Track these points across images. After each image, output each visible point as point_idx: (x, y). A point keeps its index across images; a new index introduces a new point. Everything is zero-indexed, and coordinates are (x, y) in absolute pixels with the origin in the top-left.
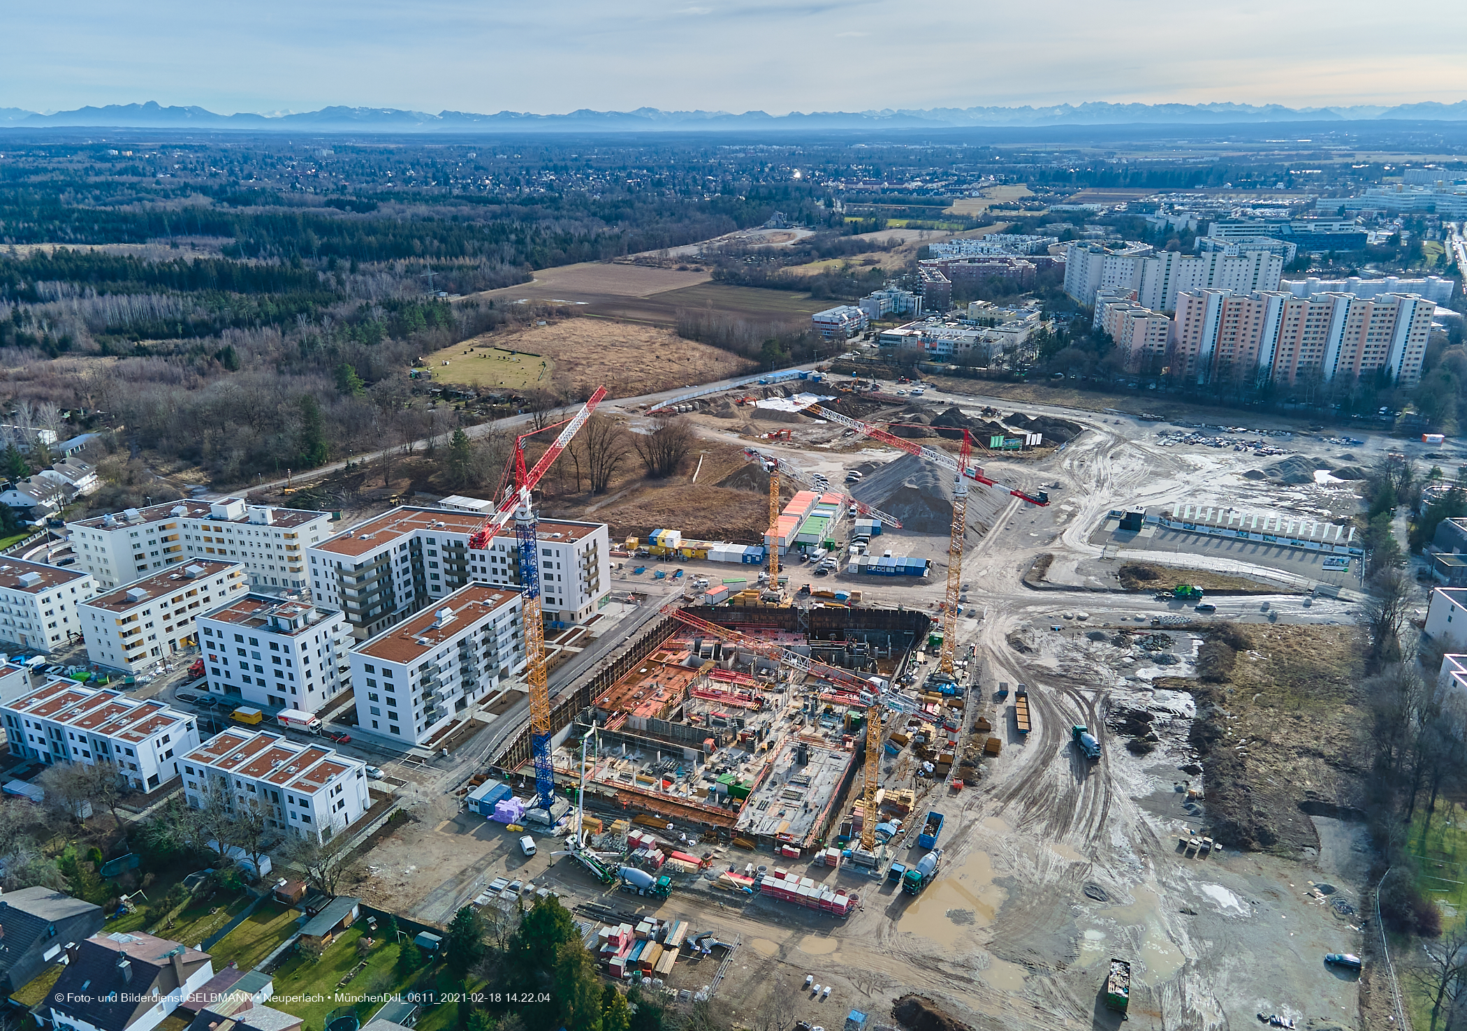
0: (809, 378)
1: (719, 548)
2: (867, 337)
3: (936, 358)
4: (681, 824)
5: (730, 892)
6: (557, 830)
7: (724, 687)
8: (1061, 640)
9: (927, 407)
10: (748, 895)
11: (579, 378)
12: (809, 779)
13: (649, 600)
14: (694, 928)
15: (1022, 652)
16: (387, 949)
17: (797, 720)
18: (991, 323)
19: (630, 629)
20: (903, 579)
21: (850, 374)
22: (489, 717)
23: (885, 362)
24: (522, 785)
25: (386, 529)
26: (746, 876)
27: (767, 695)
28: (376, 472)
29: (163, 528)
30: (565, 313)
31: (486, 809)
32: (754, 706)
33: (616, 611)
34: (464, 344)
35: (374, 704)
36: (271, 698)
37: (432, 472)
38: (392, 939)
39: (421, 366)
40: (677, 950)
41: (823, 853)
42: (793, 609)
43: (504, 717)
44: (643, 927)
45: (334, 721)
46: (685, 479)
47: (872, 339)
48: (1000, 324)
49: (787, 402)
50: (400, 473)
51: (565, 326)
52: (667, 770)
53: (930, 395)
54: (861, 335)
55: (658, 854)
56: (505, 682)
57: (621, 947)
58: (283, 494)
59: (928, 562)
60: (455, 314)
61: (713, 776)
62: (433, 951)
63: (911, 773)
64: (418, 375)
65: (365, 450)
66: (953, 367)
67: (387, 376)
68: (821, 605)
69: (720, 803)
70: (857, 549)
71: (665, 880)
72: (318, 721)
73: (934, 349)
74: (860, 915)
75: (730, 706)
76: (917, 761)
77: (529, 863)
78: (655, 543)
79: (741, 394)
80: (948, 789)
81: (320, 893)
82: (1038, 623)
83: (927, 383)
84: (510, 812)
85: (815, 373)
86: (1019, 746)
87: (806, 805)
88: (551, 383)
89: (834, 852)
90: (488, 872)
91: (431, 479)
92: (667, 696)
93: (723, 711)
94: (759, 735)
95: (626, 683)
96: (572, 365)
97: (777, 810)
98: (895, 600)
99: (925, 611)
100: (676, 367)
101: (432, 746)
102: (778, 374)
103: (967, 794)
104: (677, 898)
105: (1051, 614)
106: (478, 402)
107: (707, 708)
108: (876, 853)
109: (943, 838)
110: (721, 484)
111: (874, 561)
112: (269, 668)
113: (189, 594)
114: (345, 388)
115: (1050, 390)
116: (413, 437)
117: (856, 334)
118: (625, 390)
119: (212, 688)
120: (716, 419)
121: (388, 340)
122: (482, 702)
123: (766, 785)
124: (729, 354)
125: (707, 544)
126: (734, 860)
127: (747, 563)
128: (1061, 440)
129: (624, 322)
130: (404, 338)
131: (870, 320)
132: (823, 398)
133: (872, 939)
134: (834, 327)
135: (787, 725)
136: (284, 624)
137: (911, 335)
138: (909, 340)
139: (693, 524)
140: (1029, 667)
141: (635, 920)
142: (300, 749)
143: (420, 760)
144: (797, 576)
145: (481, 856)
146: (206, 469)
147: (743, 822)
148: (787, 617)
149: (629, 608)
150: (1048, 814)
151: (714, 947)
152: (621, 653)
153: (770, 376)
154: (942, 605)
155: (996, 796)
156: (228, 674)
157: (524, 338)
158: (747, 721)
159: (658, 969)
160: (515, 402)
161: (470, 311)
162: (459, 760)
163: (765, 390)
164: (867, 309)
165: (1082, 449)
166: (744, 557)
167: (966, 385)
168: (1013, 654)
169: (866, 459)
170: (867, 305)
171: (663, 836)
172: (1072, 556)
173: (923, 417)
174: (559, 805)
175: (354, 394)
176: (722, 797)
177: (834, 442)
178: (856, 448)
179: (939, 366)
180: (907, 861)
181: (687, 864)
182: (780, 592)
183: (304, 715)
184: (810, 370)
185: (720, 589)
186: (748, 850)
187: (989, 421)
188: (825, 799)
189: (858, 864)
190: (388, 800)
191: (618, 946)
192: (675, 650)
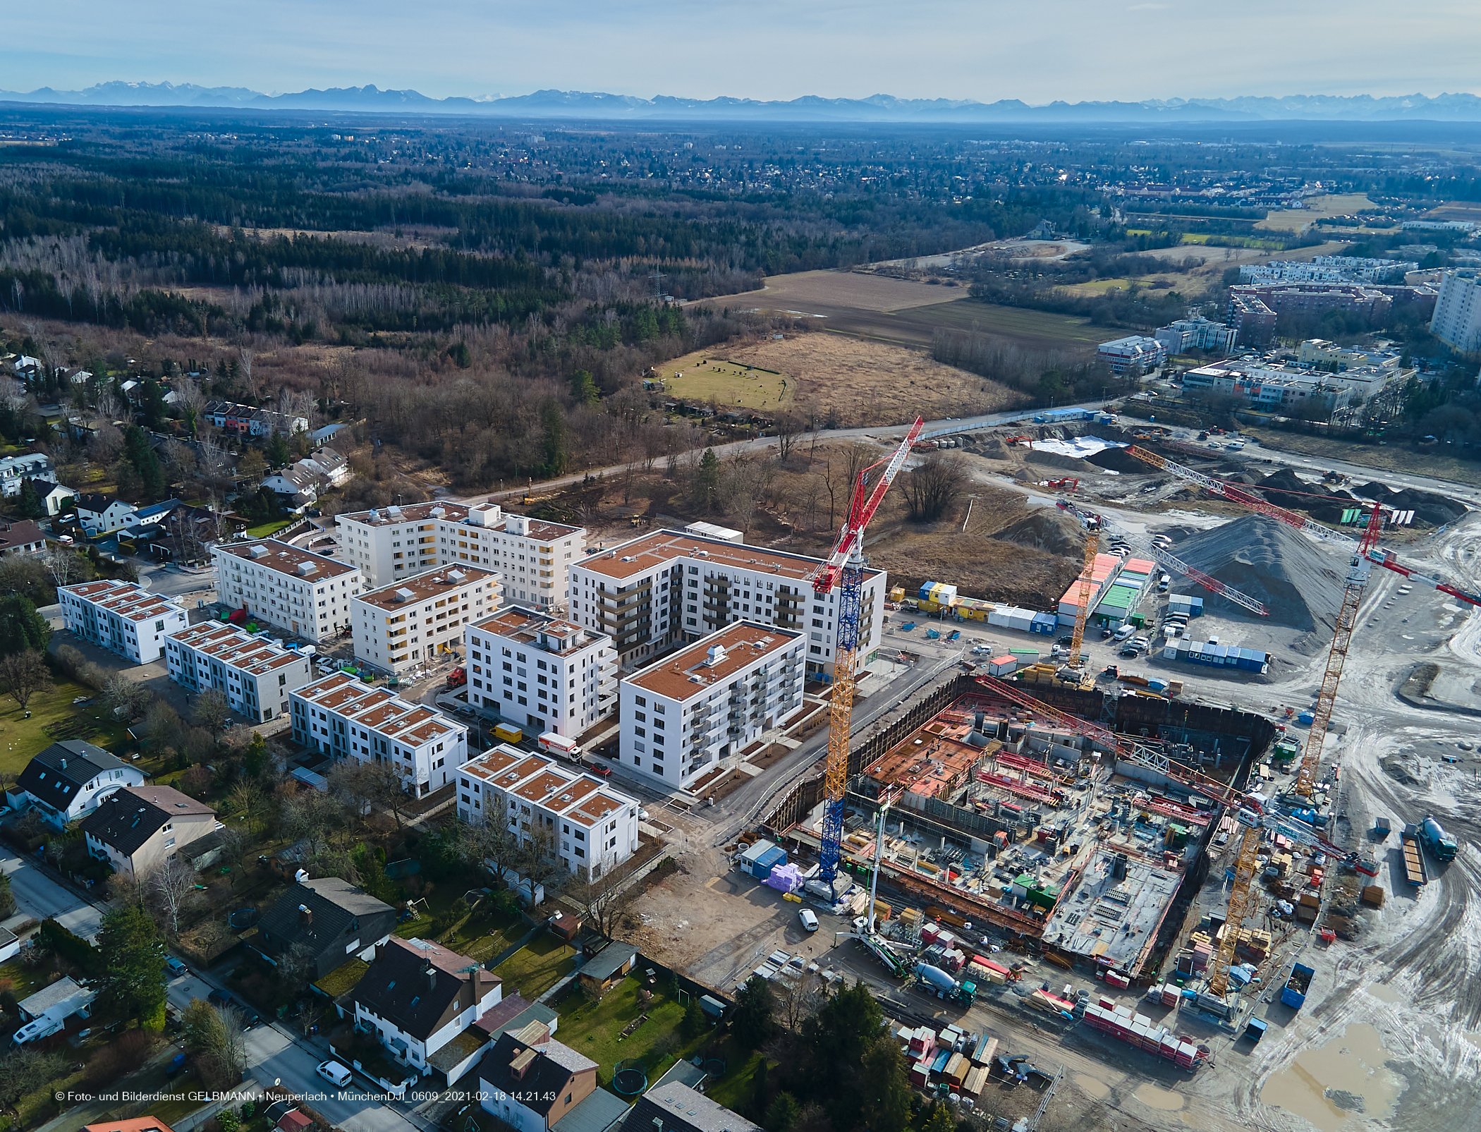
0: (1096, 420)
1: (1003, 611)
2: (1165, 375)
3: (1258, 406)
4: (981, 926)
5: (1045, 1013)
6: (838, 908)
7: (1014, 775)
8: (1458, 775)
9: (1248, 465)
10: (1066, 1021)
11: (824, 401)
12: (1128, 897)
13: (922, 662)
14: (1004, 1048)
15: (1404, 783)
16: (666, 1007)
17: (1105, 824)
18: (1333, 367)
19: (904, 693)
20: (1236, 674)
21: (1148, 419)
22: (754, 770)
23: (1192, 407)
24: (796, 851)
25: (647, 552)
26: (1063, 998)
27: (1066, 791)
28: (615, 488)
29: (421, 529)
30: (804, 327)
31: (760, 872)
32: (1053, 801)
33: (886, 671)
34: (696, 356)
35: (639, 739)
36: (530, 717)
37: (673, 493)
38: (670, 997)
39: (652, 376)
40: (987, 1069)
41: (1159, 988)
42: (1096, 693)
43: (771, 772)
44: (946, 1035)
45: (592, 750)
46: (952, 526)
47: (1171, 378)
48: (1344, 369)
49: (1067, 445)
50: (641, 491)
51: (803, 341)
52: (952, 860)
53: (1252, 451)
54: (1157, 373)
55: (959, 956)
56: (767, 734)
57: (925, 1053)
58: (522, 503)
59: (1267, 656)
60: (689, 322)
61: (1006, 875)
62: (715, 1018)
63: (1263, 910)
64: (650, 387)
65: (602, 464)
66: (1282, 419)
67: (622, 384)
68: (1132, 693)
69: (1018, 907)
70: (1173, 631)
71: (971, 987)
72: (579, 750)
73: (1256, 395)
74: (1210, 1072)
75: (1021, 797)
76: (1270, 898)
77: (811, 940)
78: (927, 598)
79: (1013, 432)
80: (1314, 938)
81: (596, 934)
82: (1425, 748)
83: (1247, 436)
84: (788, 880)
85: (1103, 414)
86: (1408, 901)
87: (1127, 928)
88: (793, 405)
89: (1174, 990)
90: (768, 941)
91: (671, 501)
92: (948, 775)
93: (1012, 802)
94: (1061, 835)
95: (900, 753)
96: (815, 386)
97: (1090, 927)
98: (1226, 698)
99: (1267, 716)
100: (935, 396)
101: (696, 792)
102: (1057, 412)
103: (1338, 950)
104: (981, 1009)
105: (1441, 740)
106: (715, 420)
107: (993, 795)
108: (1229, 1001)
109: (1313, 998)
110: (998, 536)
111: (1197, 647)
112: (533, 686)
113: (450, 600)
114: (579, 396)
115: (1418, 456)
116: (652, 454)
117: (1150, 370)
118: (876, 418)
119: (471, 699)
120: (983, 459)
121: (620, 346)
122: (746, 752)
123: (1075, 896)
124: (995, 384)
125: (987, 605)
126: (1047, 977)
127: (1035, 632)
128: (1438, 521)
129: (870, 340)
130: (636, 345)
131: (1168, 355)
132: (1112, 444)
133: (1230, 1106)
134: (1124, 360)
135: (1091, 830)
136: (553, 642)
137: (1228, 377)
138: (1224, 382)
139: (969, 580)
140: (1415, 803)
141: (938, 1026)
142: (573, 777)
143: (685, 806)
144: (1099, 656)
145: (757, 922)
146: (446, 470)
147: (1050, 933)
148: (1088, 701)
149: (900, 669)
150: (1455, 992)
151: (1030, 1074)
152: (895, 718)
153: (1049, 413)
154: (1289, 711)
155: (1381, 958)
156: (489, 687)
157: (760, 352)
158: (1044, 818)
159: (966, 1086)
160: (755, 424)
161: (703, 319)
162: (725, 812)
163: (1042, 430)
164: (1167, 342)
165: (1468, 535)
166: (1033, 625)
167: (1299, 442)
168: (1390, 784)
169: (1175, 522)
170: (1166, 337)
171: (960, 935)
172: (1465, 670)
173: (1246, 477)
174: (842, 881)
175: (590, 402)
176: (1021, 901)
177: (1130, 498)
178: (1159, 507)
179: (1263, 416)
180: (1267, 1017)
181: (993, 973)
182: (1081, 671)
183: (564, 740)
184: (1097, 409)
185: (1008, 659)
186: (1063, 968)
187: (1334, 489)
188: (1151, 924)
189: (1202, 1010)
190: (654, 845)
191: (921, 1052)
192: (954, 723)
